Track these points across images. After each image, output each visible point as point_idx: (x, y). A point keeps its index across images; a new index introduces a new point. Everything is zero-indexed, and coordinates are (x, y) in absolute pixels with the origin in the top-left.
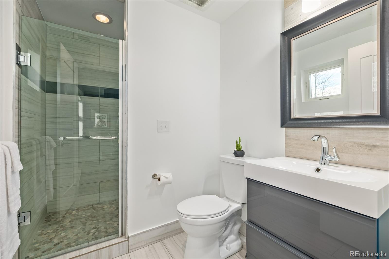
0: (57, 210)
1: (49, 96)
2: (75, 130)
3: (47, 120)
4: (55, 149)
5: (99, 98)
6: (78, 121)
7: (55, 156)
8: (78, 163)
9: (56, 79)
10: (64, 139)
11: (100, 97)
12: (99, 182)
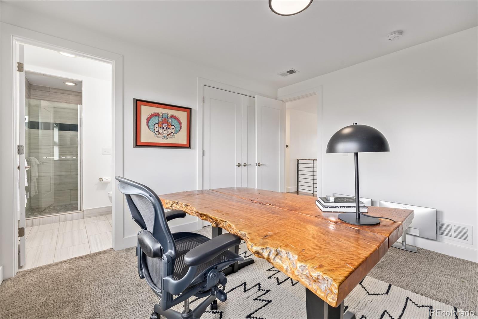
0: (40, 207)
1: (33, 131)
2: (51, 153)
3: (31, 147)
4: (38, 165)
5: (69, 132)
6: (54, 146)
7: (38, 171)
8: (54, 176)
9: (39, 120)
10: (46, 158)
11: (71, 131)
12: (70, 190)
